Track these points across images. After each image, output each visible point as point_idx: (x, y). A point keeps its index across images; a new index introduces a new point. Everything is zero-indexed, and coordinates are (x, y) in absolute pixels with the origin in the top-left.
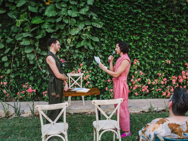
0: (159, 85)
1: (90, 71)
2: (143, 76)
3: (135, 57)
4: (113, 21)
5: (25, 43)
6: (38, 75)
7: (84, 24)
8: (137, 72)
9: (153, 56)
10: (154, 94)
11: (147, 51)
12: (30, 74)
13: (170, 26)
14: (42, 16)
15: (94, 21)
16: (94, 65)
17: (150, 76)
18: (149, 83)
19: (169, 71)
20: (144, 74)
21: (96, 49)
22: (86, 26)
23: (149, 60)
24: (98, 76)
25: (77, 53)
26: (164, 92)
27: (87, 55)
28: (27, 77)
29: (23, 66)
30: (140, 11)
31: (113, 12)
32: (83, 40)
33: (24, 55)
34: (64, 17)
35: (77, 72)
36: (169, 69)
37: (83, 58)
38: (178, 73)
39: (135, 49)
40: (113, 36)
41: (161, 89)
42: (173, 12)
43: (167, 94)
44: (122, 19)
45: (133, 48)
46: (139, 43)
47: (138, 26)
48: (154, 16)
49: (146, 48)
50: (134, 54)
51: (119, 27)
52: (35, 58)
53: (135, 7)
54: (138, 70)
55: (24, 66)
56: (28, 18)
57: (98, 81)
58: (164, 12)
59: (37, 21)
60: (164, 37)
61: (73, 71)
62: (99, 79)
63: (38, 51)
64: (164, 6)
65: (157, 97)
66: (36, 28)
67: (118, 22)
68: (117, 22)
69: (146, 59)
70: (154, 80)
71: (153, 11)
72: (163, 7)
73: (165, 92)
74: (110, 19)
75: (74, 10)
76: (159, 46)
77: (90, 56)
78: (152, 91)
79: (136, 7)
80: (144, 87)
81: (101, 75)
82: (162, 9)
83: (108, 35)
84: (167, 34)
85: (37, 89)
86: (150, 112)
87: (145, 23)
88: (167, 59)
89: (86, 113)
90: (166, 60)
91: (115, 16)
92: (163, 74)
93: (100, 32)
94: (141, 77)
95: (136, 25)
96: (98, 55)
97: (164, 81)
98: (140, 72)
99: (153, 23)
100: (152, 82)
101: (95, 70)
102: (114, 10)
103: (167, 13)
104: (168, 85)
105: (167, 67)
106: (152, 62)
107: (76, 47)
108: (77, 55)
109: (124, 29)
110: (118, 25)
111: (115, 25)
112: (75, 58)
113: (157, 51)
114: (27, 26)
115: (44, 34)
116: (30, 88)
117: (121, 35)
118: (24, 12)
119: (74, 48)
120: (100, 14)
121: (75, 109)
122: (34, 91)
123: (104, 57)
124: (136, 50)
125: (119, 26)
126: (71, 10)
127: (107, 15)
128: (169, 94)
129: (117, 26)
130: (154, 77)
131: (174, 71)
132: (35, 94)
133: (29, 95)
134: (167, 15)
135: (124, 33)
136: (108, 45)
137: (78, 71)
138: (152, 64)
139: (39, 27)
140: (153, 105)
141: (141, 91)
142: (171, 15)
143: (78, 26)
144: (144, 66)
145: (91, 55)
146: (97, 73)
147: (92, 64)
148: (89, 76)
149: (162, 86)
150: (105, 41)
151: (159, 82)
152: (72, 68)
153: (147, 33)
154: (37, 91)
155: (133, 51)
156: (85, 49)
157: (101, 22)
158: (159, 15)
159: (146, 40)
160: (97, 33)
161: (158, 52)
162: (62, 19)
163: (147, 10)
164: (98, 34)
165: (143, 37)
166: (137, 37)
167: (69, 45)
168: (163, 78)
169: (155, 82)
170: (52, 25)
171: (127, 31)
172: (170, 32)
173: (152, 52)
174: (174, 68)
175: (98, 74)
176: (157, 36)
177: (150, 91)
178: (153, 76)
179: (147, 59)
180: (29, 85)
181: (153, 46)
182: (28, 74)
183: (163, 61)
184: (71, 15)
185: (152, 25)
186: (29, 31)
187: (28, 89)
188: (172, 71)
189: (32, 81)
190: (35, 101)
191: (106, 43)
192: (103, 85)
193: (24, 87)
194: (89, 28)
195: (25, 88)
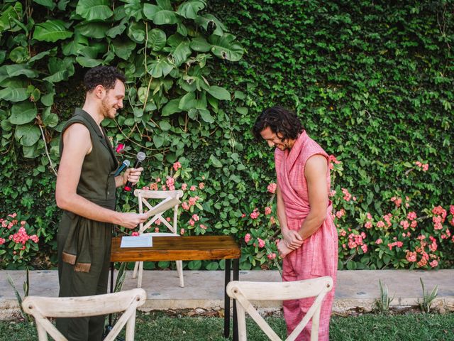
0: (396, 232)
1: (202, 186)
2: (352, 203)
3: (332, 150)
4: (270, 44)
5: (11, 94)
6: (48, 191)
7: (190, 47)
8: (335, 192)
9: (381, 148)
10: (380, 257)
11: (364, 133)
12: (25, 189)
13: (430, 65)
14: (67, 20)
15: (219, 41)
16: (212, 168)
17: (369, 206)
18: (369, 224)
19: (425, 191)
20: (354, 199)
21: (221, 122)
22: (194, 54)
23: (369, 159)
24: (223, 199)
25: (165, 132)
26: (410, 251)
27: (194, 138)
28: (15, 196)
29: (3, 163)
30: (348, 20)
31: (273, 18)
32: (184, 92)
33: (9, 132)
34: (132, 24)
35: (164, 186)
36: (423, 186)
37: (181, 146)
38: (448, 198)
39: (331, 126)
40: (271, 86)
41: (400, 244)
42: (438, 28)
43: (419, 259)
44: (296, 39)
45: (325, 124)
46: (343, 110)
47: (342, 60)
48: (385, 34)
49: (361, 124)
50: (329, 142)
51: (289, 62)
52: (41, 142)
53: (334, 6)
54: (339, 187)
55: (6, 164)
56: (25, 21)
57: (224, 216)
58: (414, 26)
59: (50, 32)
60: (412, 97)
61: (152, 184)
62: (226, 210)
63: (50, 119)
64: (413, 10)
65: (391, 267)
66: (47, 53)
67: (286, 49)
68: (284, 47)
69: (360, 155)
70: (380, 217)
71: (382, 22)
72: (411, 12)
73: (415, 252)
74: (265, 37)
75: (162, 5)
76: (397, 121)
77: (201, 140)
78: (377, 246)
79: (337, 7)
80: (353, 235)
81: (231, 197)
82: (409, 17)
83: (257, 84)
84: (419, 89)
85: (41, 233)
86: (378, 310)
87: (361, 54)
88: (419, 157)
89: (188, 310)
90: (416, 159)
91: (279, 31)
92: (408, 199)
93: (232, 74)
94: (345, 206)
95: (336, 60)
96: (224, 138)
97: (410, 221)
98: (344, 192)
99: (383, 56)
100: (375, 221)
101: (216, 183)
102: (276, 14)
103: (423, 28)
104: (422, 231)
105: (417, 181)
106: (376, 165)
107: (164, 114)
108: (166, 137)
109: (302, 69)
110: (285, 56)
111: (276, 55)
112: (158, 144)
113: (391, 134)
114: (21, 45)
115: (68, 69)
116: (23, 230)
117: (294, 84)
118: (13, 4)
119: (157, 116)
120: (236, 23)
121: (155, 297)
122: (35, 238)
123: (244, 145)
124: (333, 129)
125: (287, 58)
126: (154, 6)
127: (254, 27)
128: (424, 258)
129: (283, 57)
130: (382, 207)
131: (439, 194)
132: (36, 248)
133: (19, 250)
134: (420, 36)
135: (301, 80)
136: (256, 111)
137: (165, 183)
138: (378, 172)
139: (55, 49)
140: (386, 290)
141: (344, 246)
142: (432, 35)
143: (172, 51)
144: (354, 174)
145: (206, 138)
146: (219, 192)
147: (207, 165)
148: (197, 199)
149: (404, 235)
150: (246, 99)
151: (394, 221)
152: (150, 174)
153: (365, 82)
154: (42, 238)
155: (325, 133)
156: (191, 120)
157: (237, 43)
158: (400, 33)
159: (362, 102)
160: (226, 75)
161: (394, 138)
162: (124, 28)
163: (366, 18)
164: (228, 81)
165: (355, 92)
166: (338, 92)
167: (141, 107)
168: (407, 212)
169: (384, 221)
170: (96, 48)
171: (309, 75)
172: (429, 82)
173: (378, 138)
174: (437, 183)
175: (223, 195)
176: (391, 93)
177: (371, 248)
178: (378, 205)
179: (363, 157)
180: (20, 221)
181: (381, 120)
182: (19, 188)
183: (408, 165)
184: (154, 17)
185: (380, 61)
186: (25, 62)
187: (15, 231)
188: (430, 193)
189: (29, 207)
190: (37, 268)
191: (248, 107)
192: (236, 227)
193: (4, 225)
194: (201, 59)
195: (7, 228)
